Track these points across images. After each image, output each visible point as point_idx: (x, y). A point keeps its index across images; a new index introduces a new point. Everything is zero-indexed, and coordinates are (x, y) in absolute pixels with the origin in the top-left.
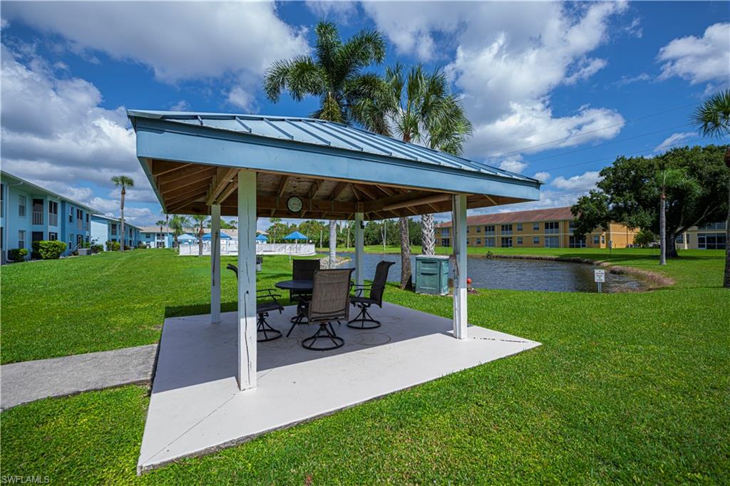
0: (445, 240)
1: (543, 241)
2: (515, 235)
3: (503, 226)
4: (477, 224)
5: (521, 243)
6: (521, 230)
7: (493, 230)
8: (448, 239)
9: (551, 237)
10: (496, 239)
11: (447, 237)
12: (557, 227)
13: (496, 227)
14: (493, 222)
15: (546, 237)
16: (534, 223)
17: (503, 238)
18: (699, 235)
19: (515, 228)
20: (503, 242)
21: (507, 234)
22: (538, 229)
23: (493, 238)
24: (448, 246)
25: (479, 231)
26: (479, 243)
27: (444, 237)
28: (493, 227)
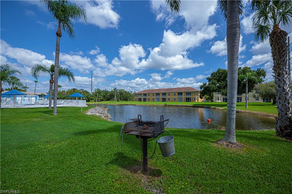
0: (140, 99)
1: (177, 99)
2: (167, 97)
3: (163, 94)
4: (153, 93)
5: (169, 100)
6: (169, 95)
7: (159, 95)
8: (141, 98)
9: (180, 98)
10: (160, 99)
11: (140, 98)
12: (182, 94)
13: (160, 94)
14: (159, 92)
15: (178, 98)
16: (174, 93)
17: (163, 98)
18: (223, 98)
19: (167, 94)
20: (163, 100)
21: (164, 96)
22: (175, 95)
23: (159, 98)
24: (141, 101)
25: (153, 95)
26: (153, 100)
27: (139, 98)
28: (159, 94)
